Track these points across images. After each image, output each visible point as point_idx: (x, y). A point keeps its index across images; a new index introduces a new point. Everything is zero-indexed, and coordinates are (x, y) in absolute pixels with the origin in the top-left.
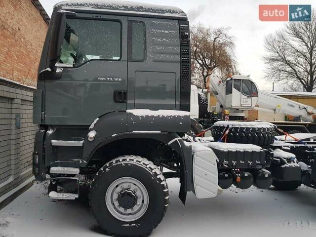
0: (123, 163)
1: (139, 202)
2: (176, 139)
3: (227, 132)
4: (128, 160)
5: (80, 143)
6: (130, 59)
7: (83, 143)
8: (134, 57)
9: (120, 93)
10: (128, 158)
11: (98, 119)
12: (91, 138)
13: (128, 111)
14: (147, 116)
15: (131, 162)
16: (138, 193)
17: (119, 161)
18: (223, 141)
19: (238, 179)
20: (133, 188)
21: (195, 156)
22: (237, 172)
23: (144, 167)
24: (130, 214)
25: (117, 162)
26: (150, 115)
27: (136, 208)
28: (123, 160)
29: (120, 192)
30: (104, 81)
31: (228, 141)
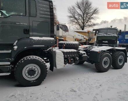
0: (29, 58)
1: (37, 73)
2: (50, 48)
3: (65, 45)
4: (31, 57)
5: (10, 51)
6: (30, 16)
7: (11, 51)
8: (32, 15)
9: (26, 30)
10: (31, 56)
11: (17, 41)
12: (15, 49)
13: (30, 37)
14: (39, 40)
15: (33, 58)
16: (36, 69)
17: (27, 58)
18: (63, 49)
19: (70, 61)
20: (34, 68)
21: (56, 54)
22: (69, 59)
23: (38, 59)
24: (33, 78)
25: (26, 58)
26: (40, 39)
27: (35, 75)
28: (29, 57)
29: (29, 70)
30: (19, 24)
31: (65, 49)
